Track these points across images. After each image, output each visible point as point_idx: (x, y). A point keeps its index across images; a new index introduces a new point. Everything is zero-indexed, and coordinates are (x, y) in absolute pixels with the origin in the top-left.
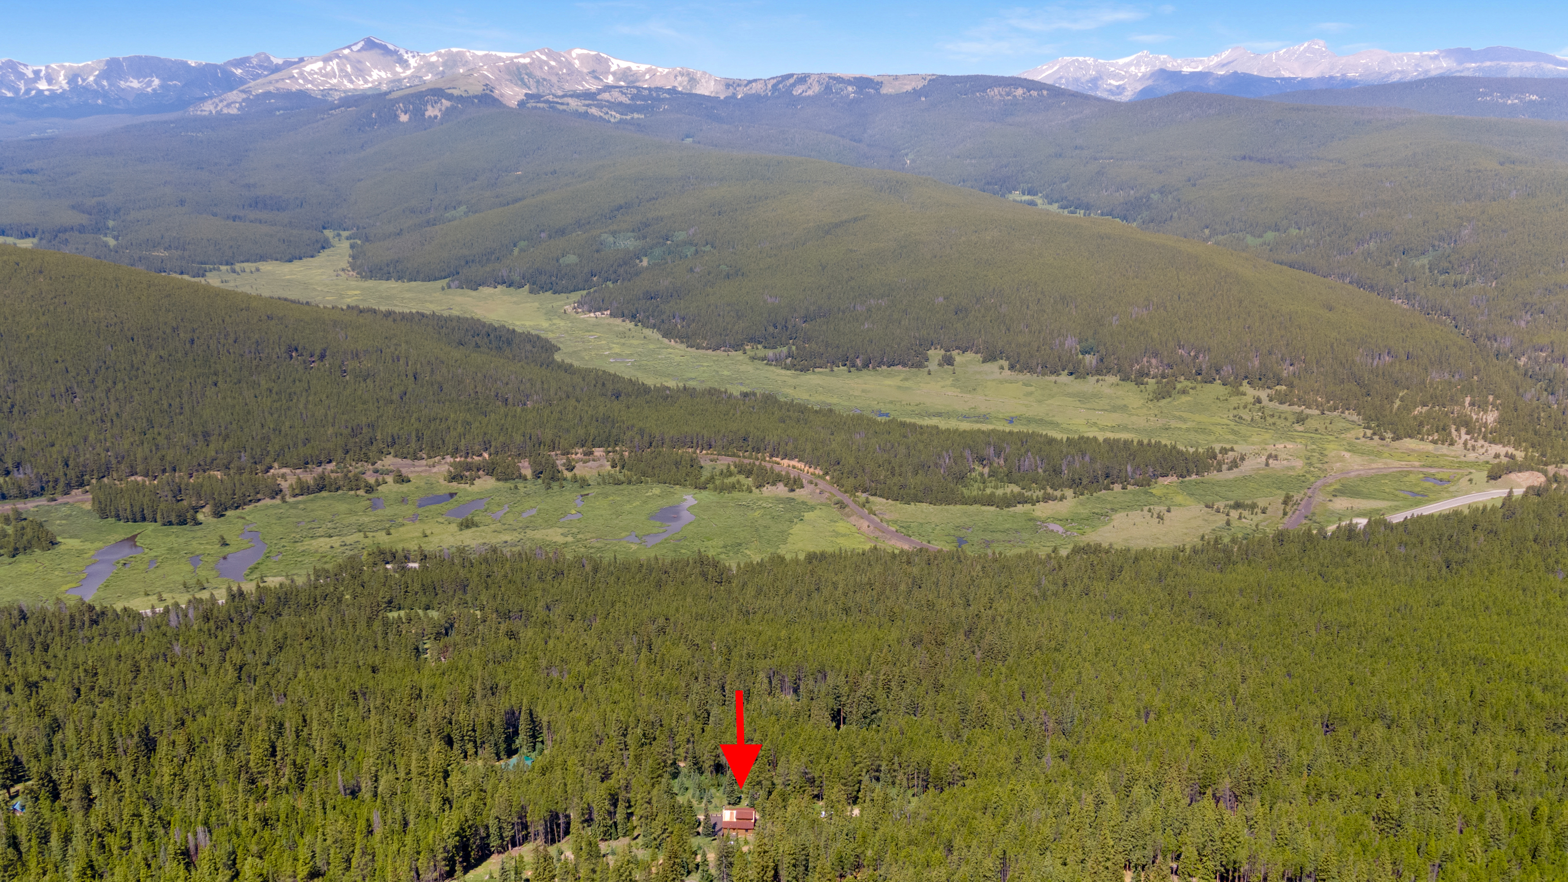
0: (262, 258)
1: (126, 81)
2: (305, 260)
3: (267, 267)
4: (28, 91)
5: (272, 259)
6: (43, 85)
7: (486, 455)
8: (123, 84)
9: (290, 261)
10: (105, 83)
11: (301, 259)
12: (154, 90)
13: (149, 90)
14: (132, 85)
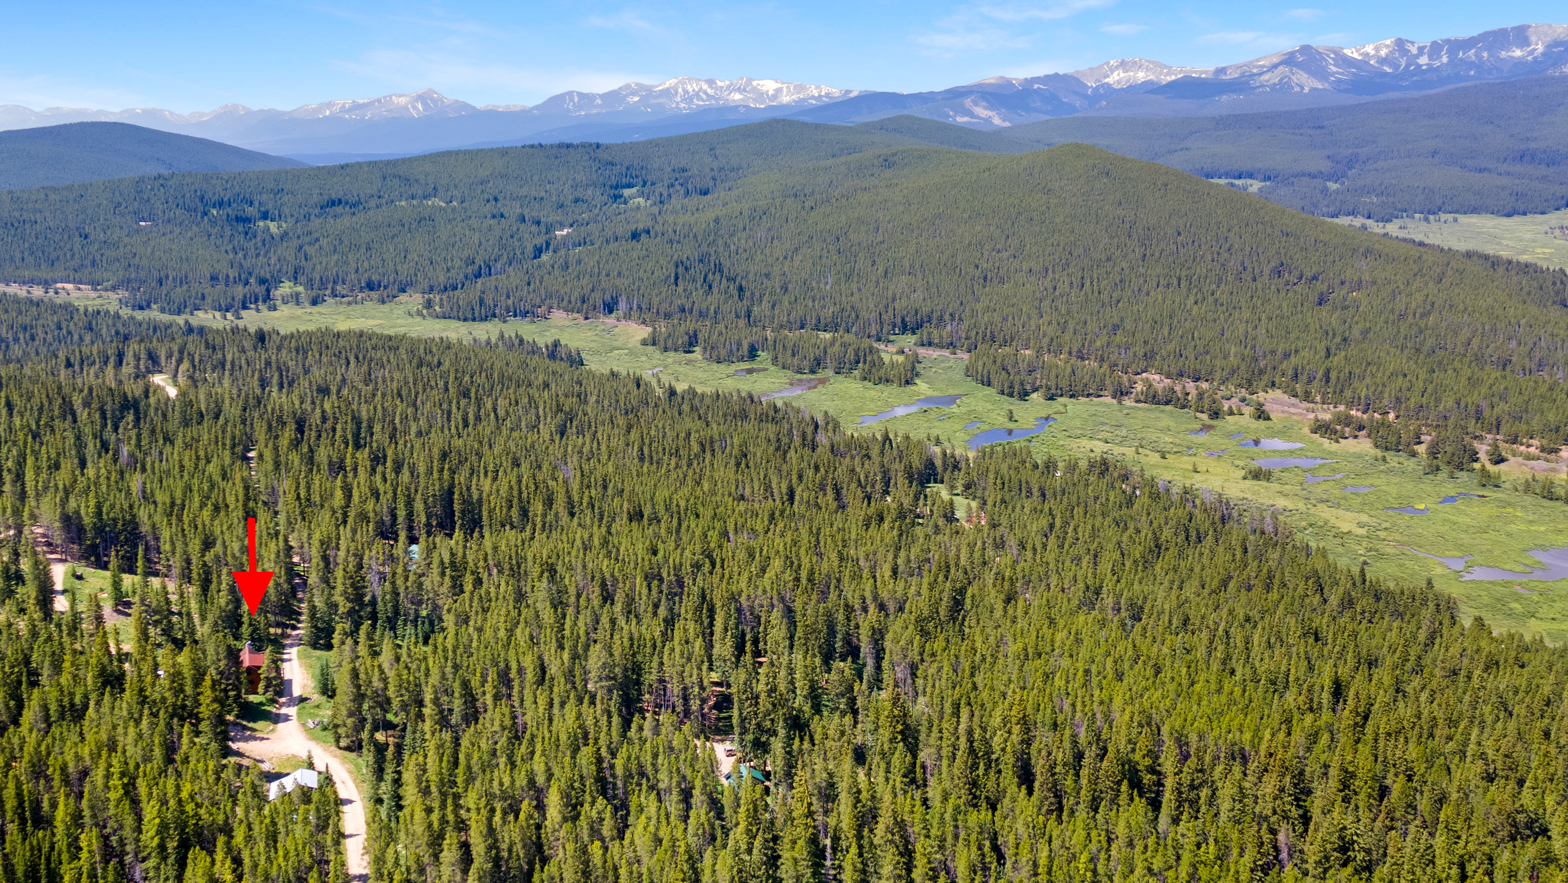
0: (1475, 210)
1: (1509, 50)
2: (1529, 216)
3: (1474, 220)
4: (1408, 65)
5: (1487, 212)
6: (1423, 60)
7: (1391, 416)
8: (1503, 54)
9: (1509, 215)
10: (1485, 54)
11: (1525, 214)
12: (1535, 58)
13: (1530, 58)
14: (1514, 54)
